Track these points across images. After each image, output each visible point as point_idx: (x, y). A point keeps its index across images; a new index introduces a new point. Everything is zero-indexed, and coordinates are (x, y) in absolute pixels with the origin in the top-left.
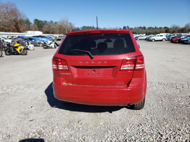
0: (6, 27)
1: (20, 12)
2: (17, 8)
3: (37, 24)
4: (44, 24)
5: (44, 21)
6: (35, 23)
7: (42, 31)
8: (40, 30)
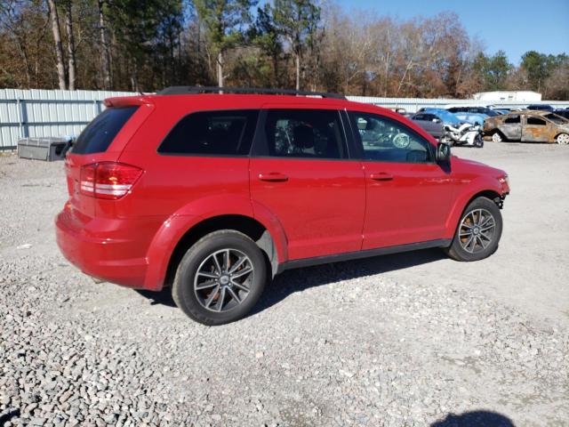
0: (420, 84)
1: (467, 37)
2: (462, 28)
3: (530, 69)
4: (556, 66)
5: (559, 56)
6: (525, 65)
7: (541, 91)
8: (534, 89)
